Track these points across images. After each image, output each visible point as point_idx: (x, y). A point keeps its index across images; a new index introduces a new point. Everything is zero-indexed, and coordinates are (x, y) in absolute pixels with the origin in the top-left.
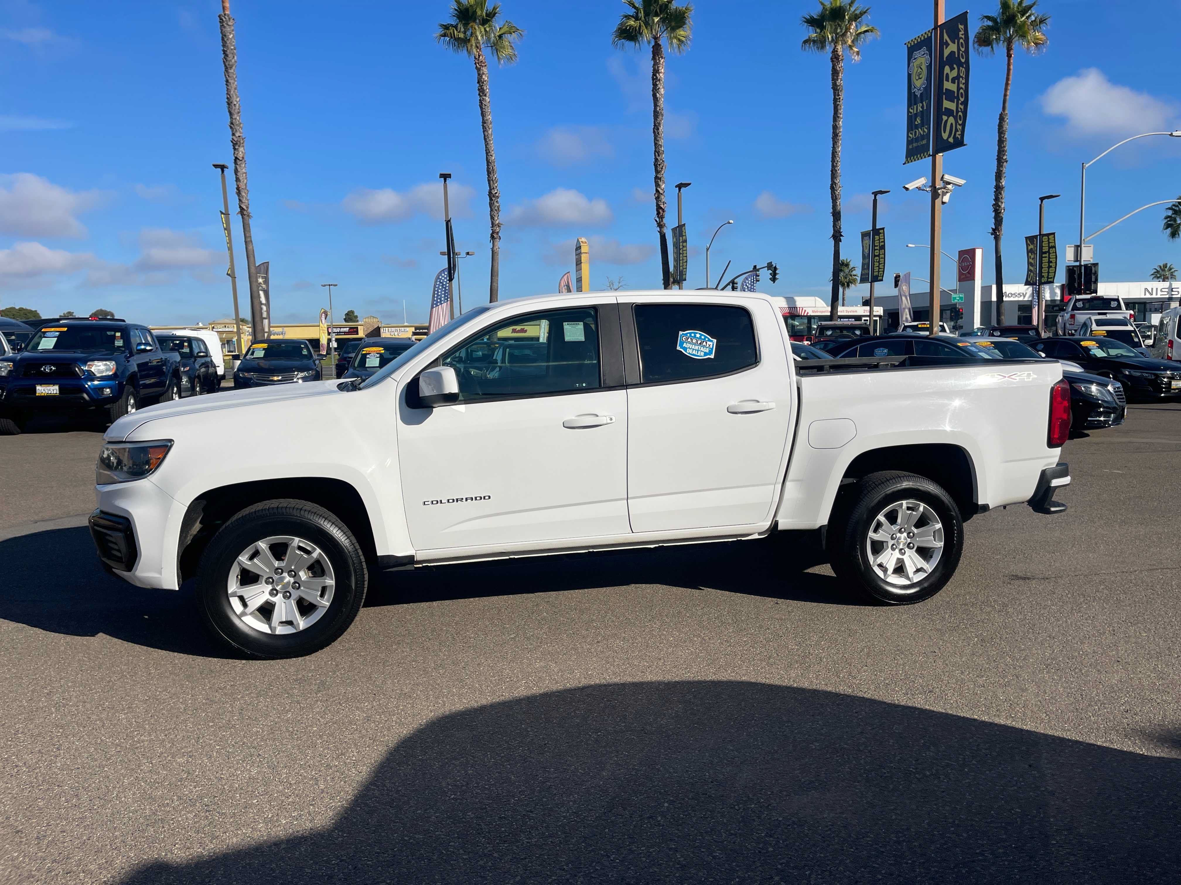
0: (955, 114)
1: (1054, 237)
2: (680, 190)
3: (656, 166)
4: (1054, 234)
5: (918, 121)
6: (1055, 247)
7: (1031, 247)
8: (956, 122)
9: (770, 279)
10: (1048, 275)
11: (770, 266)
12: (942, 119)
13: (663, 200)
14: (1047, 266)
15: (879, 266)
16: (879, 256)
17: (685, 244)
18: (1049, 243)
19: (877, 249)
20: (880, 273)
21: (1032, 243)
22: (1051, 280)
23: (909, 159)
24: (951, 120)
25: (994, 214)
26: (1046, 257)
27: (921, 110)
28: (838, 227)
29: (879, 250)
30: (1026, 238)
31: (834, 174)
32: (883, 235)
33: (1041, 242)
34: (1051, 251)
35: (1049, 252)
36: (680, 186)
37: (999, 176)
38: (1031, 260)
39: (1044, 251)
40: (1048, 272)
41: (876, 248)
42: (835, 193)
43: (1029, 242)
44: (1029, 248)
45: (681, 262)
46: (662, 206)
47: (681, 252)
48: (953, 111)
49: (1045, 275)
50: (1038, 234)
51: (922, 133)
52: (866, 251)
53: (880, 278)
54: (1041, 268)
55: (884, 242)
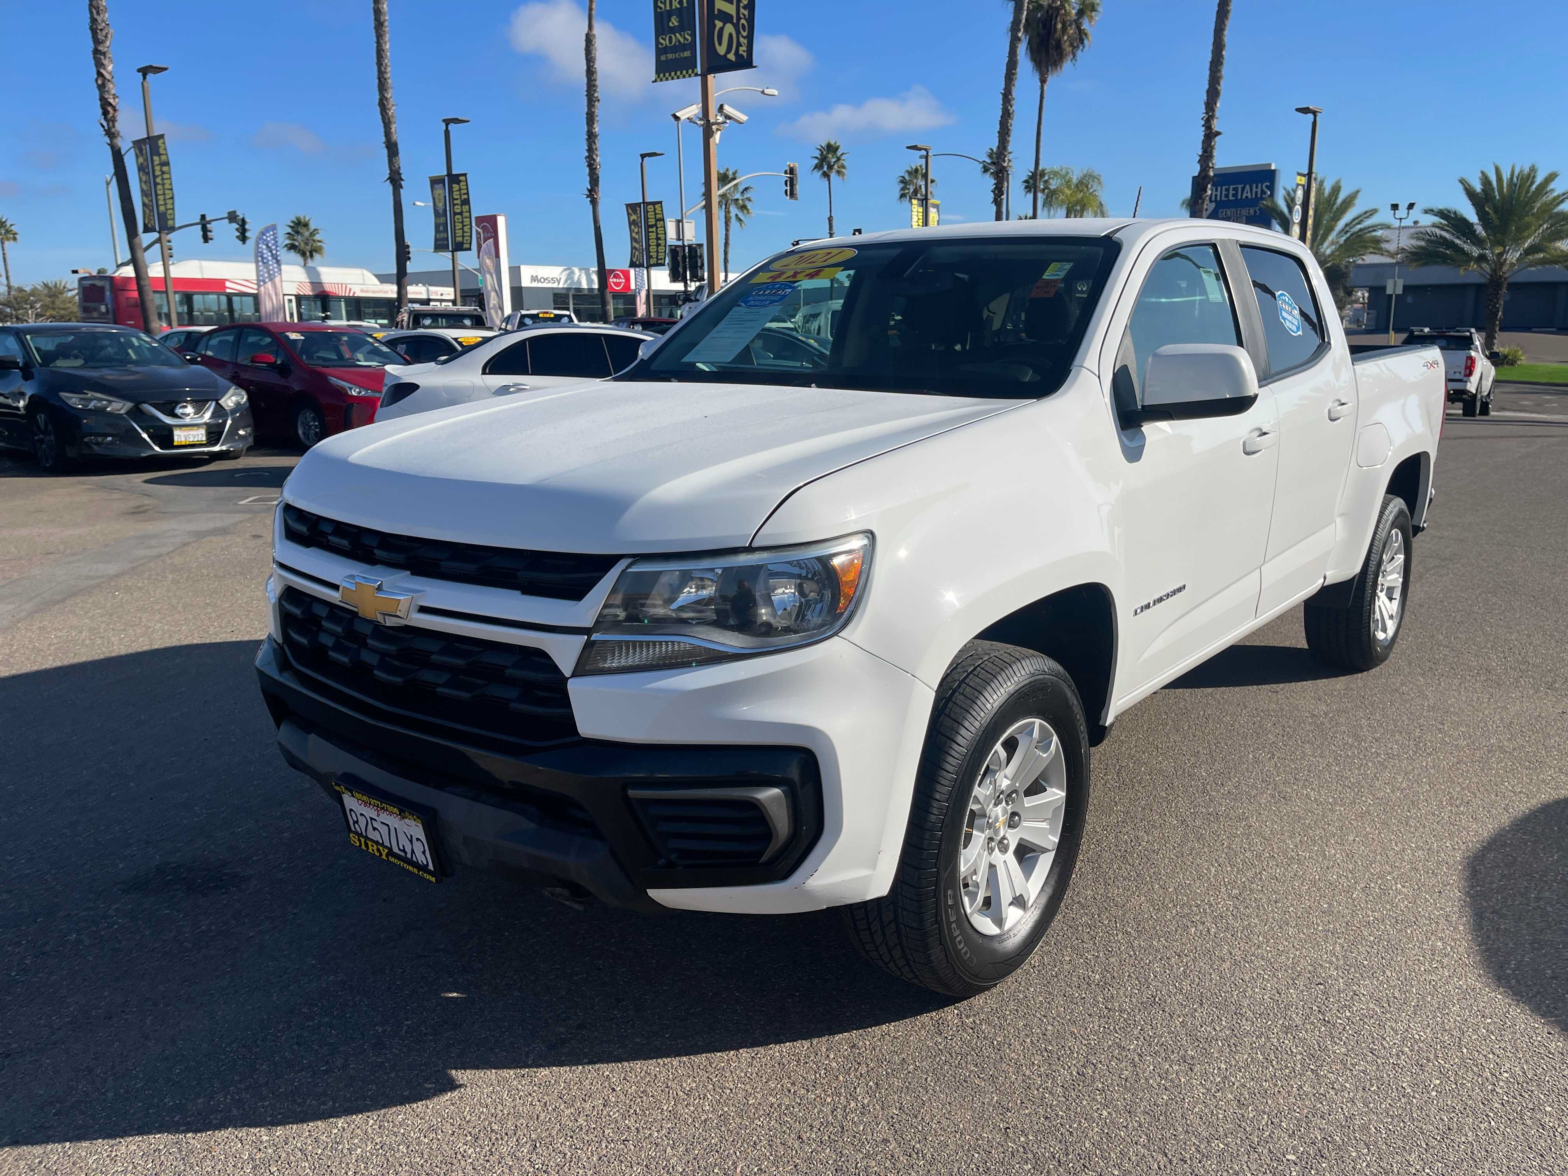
0: (735, 21)
1: (662, 207)
2: (144, 78)
3: (94, 31)
4: (661, 202)
5: (674, 22)
6: (663, 220)
7: (634, 217)
8: (738, 33)
9: (237, 237)
10: (657, 256)
11: (232, 217)
12: (715, 26)
13: (113, 92)
14: (655, 244)
15: (462, 229)
16: (461, 213)
17: (165, 169)
18: (656, 214)
19: (457, 204)
20: (466, 238)
21: (635, 212)
22: (662, 261)
23: (662, 75)
24: (729, 29)
25: (588, 169)
26: (653, 232)
27: (678, 6)
28: (397, 167)
29: (462, 206)
30: (627, 205)
31: (382, 86)
32: (464, 183)
33: (646, 212)
34: (659, 224)
35: (656, 225)
36: (145, 71)
37: (591, 118)
38: (634, 235)
39: (650, 224)
40: (657, 252)
41: (456, 202)
42: (386, 113)
43: (630, 211)
44: (632, 218)
45: (161, 198)
46: (111, 101)
47: (158, 180)
48: (732, 16)
49: (654, 254)
50: (641, 201)
51: (682, 40)
52: (440, 205)
53: (466, 246)
54: (648, 246)
55: (468, 194)
